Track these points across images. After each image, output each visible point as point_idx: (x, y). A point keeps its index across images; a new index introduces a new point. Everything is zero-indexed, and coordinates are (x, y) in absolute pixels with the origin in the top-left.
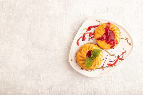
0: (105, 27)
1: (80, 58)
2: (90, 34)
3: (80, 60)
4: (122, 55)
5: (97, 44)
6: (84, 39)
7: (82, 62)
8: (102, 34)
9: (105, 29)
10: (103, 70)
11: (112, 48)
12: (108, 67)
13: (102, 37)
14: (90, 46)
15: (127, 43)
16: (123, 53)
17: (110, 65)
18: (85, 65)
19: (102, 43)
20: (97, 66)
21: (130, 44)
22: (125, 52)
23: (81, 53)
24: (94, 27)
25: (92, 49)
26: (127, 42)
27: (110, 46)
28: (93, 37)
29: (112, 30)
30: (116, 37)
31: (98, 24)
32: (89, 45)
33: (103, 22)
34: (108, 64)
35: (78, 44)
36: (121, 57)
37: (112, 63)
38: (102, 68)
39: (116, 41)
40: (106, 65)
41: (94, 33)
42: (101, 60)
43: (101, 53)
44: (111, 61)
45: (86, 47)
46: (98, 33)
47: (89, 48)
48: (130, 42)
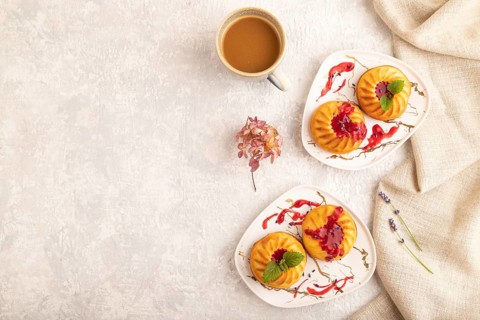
0: (329, 213)
1: (258, 257)
2: (296, 216)
3: (257, 261)
4: (343, 282)
5: (301, 241)
6: (280, 220)
7: (258, 266)
8: (319, 227)
9: (329, 217)
10: (295, 296)
11: (328, 259)
12: (306, 294)
13: (318, 231)
14: (286, 239)
15: (363, 262)
16: (347, 278)
17: (312, 292)
18: (262, 274)
19: (313, 244)
20: (285, 284)
21: (367, 265)
22: (352, 278)
23: (264, 248)
24: (309, 204)
25: (289, 249)
26: (364, 259)
27: (326, 255)
28: (300, 223)
29: (342, 226)
30: (344, 243)
31: (319, 200)
32: (286, 236)
33: (329, 201)
34: (308, 289)
35: (265, 226)
36: (339, 285)
37: (318, 290)
38: (295, 291)
39: (342, 250)
40: (303, 289)
41: (305, 216)
42: (297, 277)
43: (302, 263)
44: (317, 286)
45: (278, 238)
46: (312, 220)
47: (282, 244)
48: (369, 260)
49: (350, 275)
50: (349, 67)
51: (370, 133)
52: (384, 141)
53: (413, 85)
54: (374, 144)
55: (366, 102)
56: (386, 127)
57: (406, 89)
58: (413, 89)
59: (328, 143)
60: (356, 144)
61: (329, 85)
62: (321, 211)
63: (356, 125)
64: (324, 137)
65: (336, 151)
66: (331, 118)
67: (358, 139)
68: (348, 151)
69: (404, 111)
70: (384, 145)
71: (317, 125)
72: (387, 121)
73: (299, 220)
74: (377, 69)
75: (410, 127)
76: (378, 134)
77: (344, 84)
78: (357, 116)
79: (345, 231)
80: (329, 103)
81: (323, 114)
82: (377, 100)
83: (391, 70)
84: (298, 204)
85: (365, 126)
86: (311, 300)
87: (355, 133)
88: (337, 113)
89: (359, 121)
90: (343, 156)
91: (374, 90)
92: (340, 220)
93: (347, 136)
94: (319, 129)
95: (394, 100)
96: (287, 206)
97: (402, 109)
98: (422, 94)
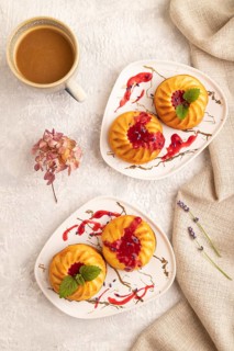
0: (126, 225)
1: (56, 271)
3: (54, 275)
4: (143, 291)
5: (101, 253)
7: (56, 280)
8: (116, 239)
9: (126, 229)
10: (96, 306)
11: (128, 270)
12: (107, 304)
13: (115, 244)
14: (83, 252)
15: (163, 270)
16: (147, 287)
17: (113, 302)
19: (111, 256)
20: (83, 297)
21: (167, 274)
23: (61, 262)
25: (86, 263)
26: (164, 267)
27: (125, 267)
28: (100, 234)
29: (139, 238)
30: (141, 254)
32: (85, 248)
34: (109, 299)
36: (139, 294)
37: (119, 299)
38: (96, 302)
39: (140, 261)
40: (104, 299)
41: (105, 226)
42: (95, 289)
43: (101, 276)
44: (117, 295)
45: (75, 252)
46: (110, 232)
47: (79, 258)
48: (168, 269)
49: (150, 284)
50: (147, 77)
51: (168, 142)
52: (182, 150)
53: (210, 94)
54: (173, 153)
55: (163, 112)
56: (184, 136)
57: (202, 97)
58: (210, 97)
59: (125, 154)
60: (154, 153)
61: (127, 97)
62: (119, 222)
63: (152, 135)
64: (121, 148)
65: (135, 162)
66: (127, 128)
67: (155, 149)
68: (147, 162)
69: (201, 120)
70: (183, 154)
71: (115, 136)
72: (186, 131)
73: (99, 231)
74: (174, 79)
75: (208, 135)
76: (176, 143)
77: (142, 95)
78: (154, 126)
79: (142, 243)
80: (127, 113)
81: (119, 125)
82: (173, 109)
83: (187, 79)
84: (99, 215)
85: (162, 136)
86: (111, 309)
87: (151, 143)
88: (133, 123)
89: (155, 131)
90: (142, 166)
91: (170, 100)
92: (137, 231)
93: (143, 146)
94: (116, 140)
95: (190, 109)
96: (87, 217)
97: (198, 117)
98: (219, 102)
